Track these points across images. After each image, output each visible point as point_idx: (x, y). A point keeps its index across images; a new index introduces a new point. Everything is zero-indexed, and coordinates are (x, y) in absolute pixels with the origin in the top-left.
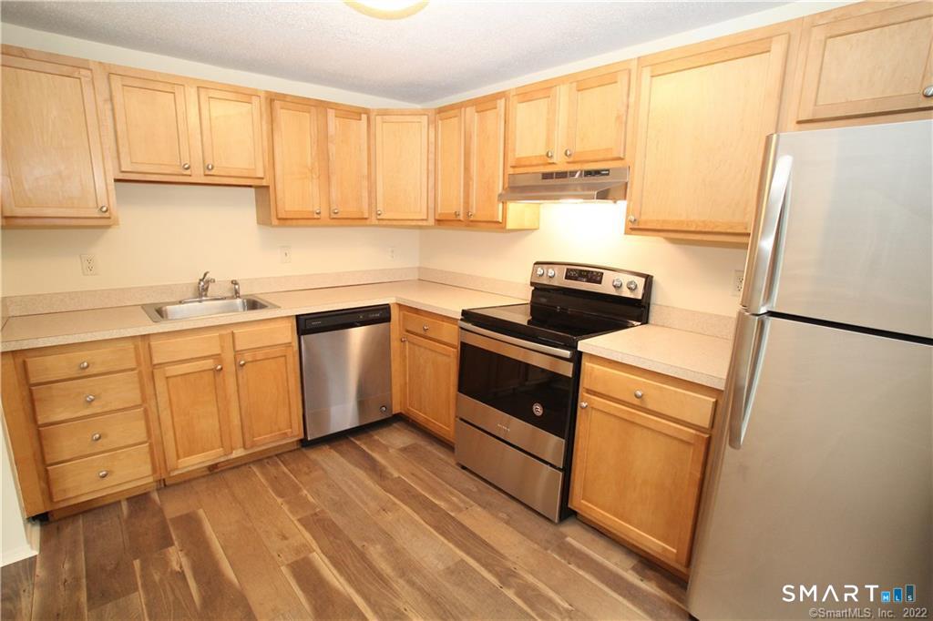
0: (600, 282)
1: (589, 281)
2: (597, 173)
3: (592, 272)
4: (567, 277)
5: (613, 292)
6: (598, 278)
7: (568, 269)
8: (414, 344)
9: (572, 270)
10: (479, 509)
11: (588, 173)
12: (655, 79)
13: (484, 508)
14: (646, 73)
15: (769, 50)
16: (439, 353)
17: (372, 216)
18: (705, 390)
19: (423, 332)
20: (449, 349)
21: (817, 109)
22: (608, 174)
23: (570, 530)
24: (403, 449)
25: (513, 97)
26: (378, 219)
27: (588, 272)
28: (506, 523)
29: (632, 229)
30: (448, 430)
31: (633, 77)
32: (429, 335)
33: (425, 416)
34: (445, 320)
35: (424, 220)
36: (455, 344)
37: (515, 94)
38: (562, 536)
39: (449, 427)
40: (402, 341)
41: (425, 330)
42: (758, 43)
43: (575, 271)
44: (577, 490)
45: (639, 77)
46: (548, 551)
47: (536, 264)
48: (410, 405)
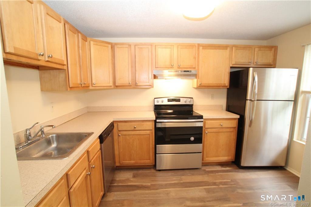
0: (180, 101)
1: (176, 102)
2: (188, 71)
3: (177, 99)
4: (168, 101)
8: (126, 135)
9: (169, 99)
10: (183, 177)
11: (185, 71)
12: (203, 50)
13: (183, 176)
14: (201, 48)
15: (227, 49)
16: (142, 135)
17: (91, 85)
18: (235, 119)
19: (133, 129)
20: (148, 132)
21: (236, 62)
22: (191, 72)
23: (204, 168)
24: (134, 177)
25: (155, 46)
26: (93, 87)
27: (175, 99)
28: (193, 175)
29: (199, 86)
30: (149, 162)
31: (197, 48)
32: (136, 129)
33: (134, 161)
34: (144, 122)
35: (111, 86)
36: (151, 129)
37: (156, 45)
38: (205, 170)
39: (150, 160)
40: (119, 136)
41: (135, 128)
42: (225, 47)
43: (171, 99)
44: (205, 156)
45: (198, 48)
46: (209, 174)
47: (155, 98)
48: (123, 161)
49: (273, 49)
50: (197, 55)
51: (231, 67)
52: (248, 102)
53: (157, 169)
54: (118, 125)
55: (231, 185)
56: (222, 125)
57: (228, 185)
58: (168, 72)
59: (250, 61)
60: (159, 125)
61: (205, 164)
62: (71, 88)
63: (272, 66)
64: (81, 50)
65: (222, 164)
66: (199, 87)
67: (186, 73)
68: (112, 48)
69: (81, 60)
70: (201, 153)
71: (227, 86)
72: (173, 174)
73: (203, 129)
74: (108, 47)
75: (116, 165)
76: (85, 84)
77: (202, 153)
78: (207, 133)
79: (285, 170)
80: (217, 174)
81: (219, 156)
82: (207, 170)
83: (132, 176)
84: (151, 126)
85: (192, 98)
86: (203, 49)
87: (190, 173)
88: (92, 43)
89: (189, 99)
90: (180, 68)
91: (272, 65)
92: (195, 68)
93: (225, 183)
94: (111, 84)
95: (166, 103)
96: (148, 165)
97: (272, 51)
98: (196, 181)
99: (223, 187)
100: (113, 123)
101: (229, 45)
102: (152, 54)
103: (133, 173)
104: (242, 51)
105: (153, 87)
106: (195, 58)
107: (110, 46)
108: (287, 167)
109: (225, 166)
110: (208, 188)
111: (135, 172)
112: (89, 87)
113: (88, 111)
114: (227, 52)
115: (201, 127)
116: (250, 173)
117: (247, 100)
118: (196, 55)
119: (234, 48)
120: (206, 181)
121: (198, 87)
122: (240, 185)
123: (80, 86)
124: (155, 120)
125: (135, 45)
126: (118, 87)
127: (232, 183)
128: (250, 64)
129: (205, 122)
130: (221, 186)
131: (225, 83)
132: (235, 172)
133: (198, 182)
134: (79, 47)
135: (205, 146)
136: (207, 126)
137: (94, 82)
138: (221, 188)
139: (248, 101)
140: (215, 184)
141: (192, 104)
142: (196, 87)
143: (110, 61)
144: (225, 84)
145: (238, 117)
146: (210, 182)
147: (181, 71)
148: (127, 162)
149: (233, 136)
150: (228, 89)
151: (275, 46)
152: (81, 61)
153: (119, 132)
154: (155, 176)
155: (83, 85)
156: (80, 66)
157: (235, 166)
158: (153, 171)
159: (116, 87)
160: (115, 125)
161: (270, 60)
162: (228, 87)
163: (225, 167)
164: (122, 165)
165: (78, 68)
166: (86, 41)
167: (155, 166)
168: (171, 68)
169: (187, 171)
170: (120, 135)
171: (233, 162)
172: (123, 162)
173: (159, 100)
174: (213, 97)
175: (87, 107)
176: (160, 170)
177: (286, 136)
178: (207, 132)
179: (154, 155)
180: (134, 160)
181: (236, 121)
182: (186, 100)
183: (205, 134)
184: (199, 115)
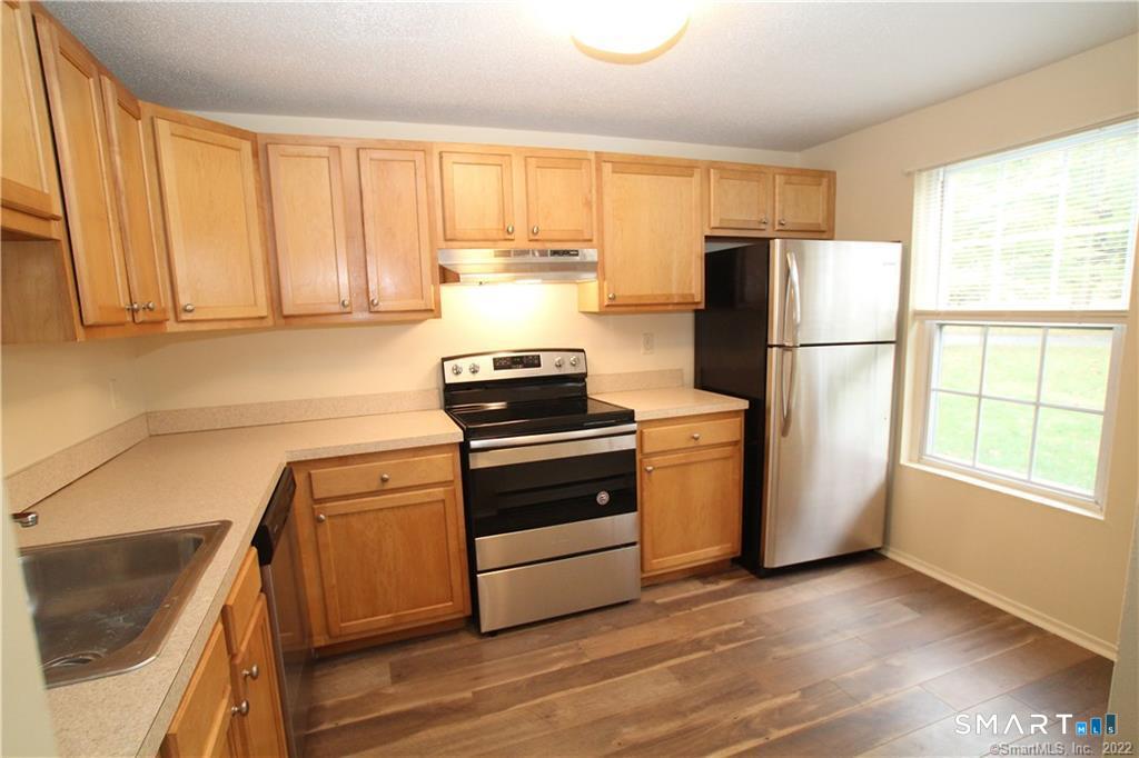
0: (539, 365)
1: (525, 367)
2: (566, 253)
3: (527, 357)
4: (497, 368)
5: (556, 372)
6: (536, 362)
7: (494, 360)
8: (346, 515)
9: (500, 359)
10: (585, 641)
11: (555, 253)
12: (615, 175)
13: (586, 637)
14: (607, 168)
15: (691, 176)
16: (415, 505)
17: (171, 315)
18: (735, 413)
19: (375, 486)
20: (438, 492)
21: (721, 220)
22: (577, 255)
23: (647, 597)
24: (397, 677)
25: (441, 153)
26: (184, 321)
27: (521, 357)
28: (619, 628)
29: (608, 306)
30: (449, 608)
31: (594, 166)
32: (389, 485)
33: (389, 616)
34: (421, 453)
35: (262, 318)
36: (451, 478)
37: (444, 149)
38: (653, 604)
39: (451, 601)
40: (320, 521)
41: (384, 481)
42: (684, 168)
43: (505, 358)
44: (648, 555)
45: (599, 170)
46: (672, 615)
47: (444, 360)
48: (342, 622)
49: (825, 181)
50: (594, 191)
51: (708, 239)
52: (774, 353)
53: (485, 628)
54: (310, 475)
55: (750, 636)
56: (696, 439)
57: (739, 640)
58: (496, 256)
59: (763, 217)
60: (479, 462)
61: (651, 583)
62: (91, 326)
63: (824, 237)
64: (121, 153)
65: (703, 573)
66: (608, 309)
67: (559, 260)
68: (255, 154)
69: (123, 198)
70: (634, 544)
71: (697, 303)
72: (546, 636)
73: (638, 457)
74: (238, 150)
75: (317, 644)
76: (151, 310)
77: (638, 546)
78: (650, 472)
79: (884, 558)
80: (694, 609)
81: (693, 548)
82: (658, 601)
83: (387, 678)
84: (446, 468)
85: (582, 351)
86: (614, 172)
87: (607, 625)
88: (163, 127)
89: (573, 356)
90: (537, 240)
91: (824, 232)
92: (590, 240)
93: (730, 637)
94: (263, 309)
95: (488, 373)
96: (443, 623)
97: (821, 188)
98: (634, 647)
99: (729, 650)
100: (291, 472)
101: (697, 161)
102: (429, 187)
103: (391, 664)
104: (738, 182)
105: (439, 316)
106: (588, 204)
107: (247, 146)
108: (887, 550)
109: (711, 579)
110: (680, 664)
111: (398, 657)
112: (160, 323)
113: (154, 433)
114: (691, 187)
115: (631, 453)
116: (795, 586)
117: (772, 346)
118: (590, 191)
119: (712, 171)
120: (667, 642)
121: (604, 309)
122: (776, 633)
123: (129, 318)
124: (461, 444)
125: (358, 150)
126: (294, 321)
127: (752, 631)
128: (763, 226)
129: (641, 432)
130: (721, 648)
131: (693, 291)
132: (751, 591)
133: (642, 649)
134: (108, 141)
135: (646, 518)
136: (647, 449)
137: (183, 300)
138: (721, 654)
139: (775, 349)
140: (697, 645)
141: (584, 371)
142: (596, 309)
143: (254, 213)
144: (692, 296)
145: (743, 404)
146: (682, 641)
147: (543, 253)
148: (361, 623)
149: (733, 472)
150: (697, 312)
151: (829, 172)
152: (124, 206)
153: (316, 506)
154: (478, 659)
155: (141, 317)
156: (121, 229)
157: (745, 572)
158: (468, 639)
159: (282, 321)
160: (300, 478)
161: (816, 217)
162: (702, 306)
163: (716, 582)
164: (339, 640)
165: (115, 237)
166: (137, 119)
167: (473, 619)
168: (506, 240)
169: (594, 618)
170: (322, 516)
171: (735, 561)
172: (343, 625)
173: (459, 365)
174: (649, 343)
175: (148, 416)
176: (493, 634)
177: (881, 453)
178: (650, 468)
179: (467, 580)
180: (388, 613)
181: (738, 419)
182: (562, 359)
183: (646, 475)
184: (618, 410)
